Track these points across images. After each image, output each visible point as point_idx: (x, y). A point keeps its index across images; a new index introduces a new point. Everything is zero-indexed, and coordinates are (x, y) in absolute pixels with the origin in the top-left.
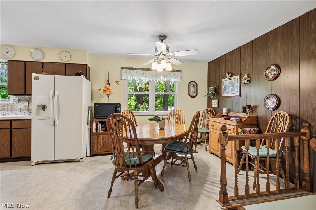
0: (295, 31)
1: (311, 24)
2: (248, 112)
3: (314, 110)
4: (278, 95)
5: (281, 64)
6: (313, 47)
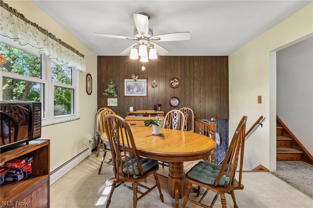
0: (187, 63)
1: (195, 62)
2: (159, 109)
3: (196, 106)
4: (179, 98)
5: (180, 79)
6: (195, 75)
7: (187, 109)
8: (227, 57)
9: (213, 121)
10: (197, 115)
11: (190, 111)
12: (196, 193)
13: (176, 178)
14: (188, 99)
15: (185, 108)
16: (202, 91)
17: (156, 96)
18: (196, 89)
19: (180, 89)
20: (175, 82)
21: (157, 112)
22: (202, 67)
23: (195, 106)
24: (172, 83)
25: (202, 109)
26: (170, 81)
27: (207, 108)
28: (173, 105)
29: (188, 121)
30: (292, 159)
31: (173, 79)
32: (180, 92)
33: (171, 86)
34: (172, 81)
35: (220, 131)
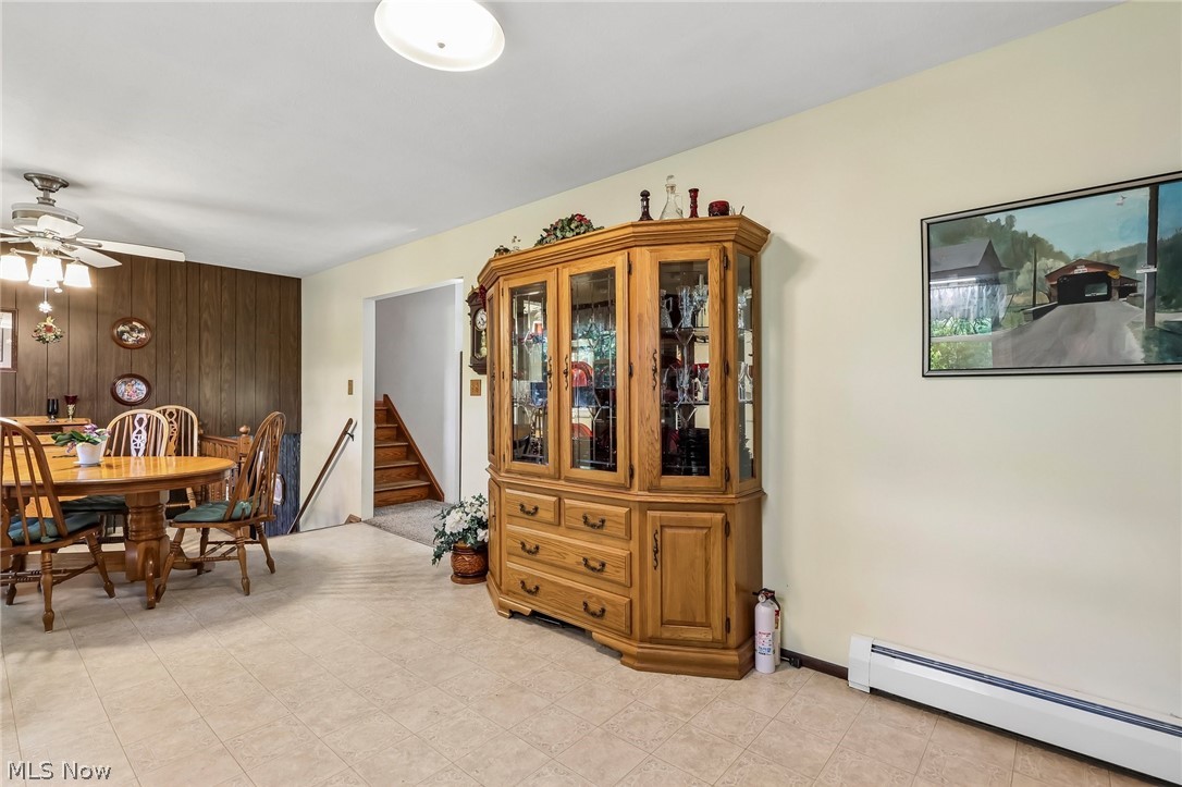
1: (204, 282)
2: (71, 412)
3: (207, 402)
4: (147, 378)
5: (152, 323)
6: (205, 316)
7: (177, 411)
8: (299, 280)
9: (245, 433)
10: (210, 426)
11: (187, 414)
12: (196, 570)
13: (146, 540)
14: (178, 383)
15: (171, 408)
16: (226, 360)
17: (54, 370)
18: (207, 356)
19: (153, 351)
20: (132, 329)
21: (61, 421)
22: (226, 296)
23: (203, 403)
24: (123, 333)
25: (224, 410)
26: (115, 325)
27: (240, 407)
28: (126, 398)
29: (180, 444)
30: (414, 499)
31: (126, 321)
32: (153, 362)
33: (119, 340)
34: (121, 328)
35: (283, 466)
